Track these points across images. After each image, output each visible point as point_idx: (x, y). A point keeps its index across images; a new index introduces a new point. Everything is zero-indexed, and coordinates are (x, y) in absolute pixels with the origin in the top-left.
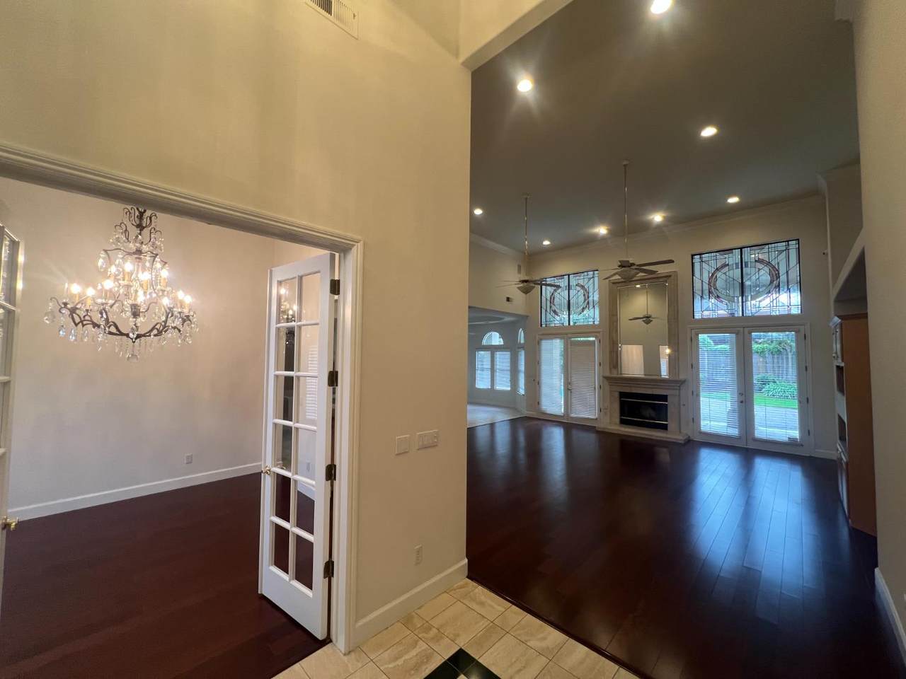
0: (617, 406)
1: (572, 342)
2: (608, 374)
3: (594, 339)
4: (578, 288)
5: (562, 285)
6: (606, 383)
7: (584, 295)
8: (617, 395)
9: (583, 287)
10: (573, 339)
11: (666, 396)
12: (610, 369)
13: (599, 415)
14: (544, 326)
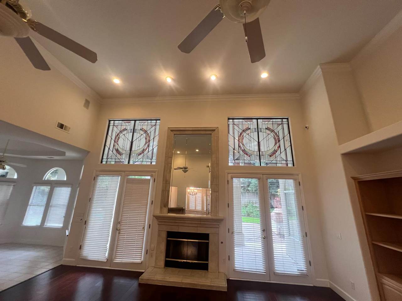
0: (163, 247)
1: (128, 180)
2: (158, 213)
3: (149, 177)
4: (142, 132)
5: (128, 128)
6: (156, 222)
7: (146, 139)
8: (164, 235)
9: (146, 132)
10: (130, 177)
11: (208, 235)
12: (161, 208)
13: (145, 258)
14: (104, 163)
